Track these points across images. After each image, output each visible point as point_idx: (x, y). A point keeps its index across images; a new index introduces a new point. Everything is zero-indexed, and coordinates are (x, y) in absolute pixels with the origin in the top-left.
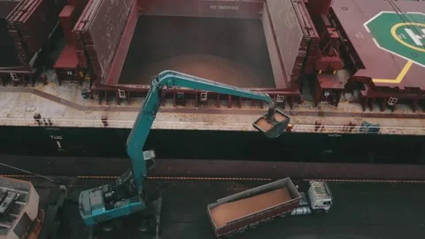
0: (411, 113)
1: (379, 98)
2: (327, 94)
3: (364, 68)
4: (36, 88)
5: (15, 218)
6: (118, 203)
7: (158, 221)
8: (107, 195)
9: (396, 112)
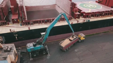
0: (94, 18)
1: (87, 15)
2: (77, 16)
3: (82, 11)
4: (6, 26)
5: (13, 51)
6: (37, 46)
7: (48, 50)
8: (34, 44)
9: (91, 18)
